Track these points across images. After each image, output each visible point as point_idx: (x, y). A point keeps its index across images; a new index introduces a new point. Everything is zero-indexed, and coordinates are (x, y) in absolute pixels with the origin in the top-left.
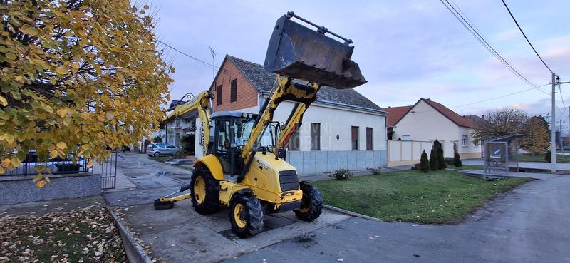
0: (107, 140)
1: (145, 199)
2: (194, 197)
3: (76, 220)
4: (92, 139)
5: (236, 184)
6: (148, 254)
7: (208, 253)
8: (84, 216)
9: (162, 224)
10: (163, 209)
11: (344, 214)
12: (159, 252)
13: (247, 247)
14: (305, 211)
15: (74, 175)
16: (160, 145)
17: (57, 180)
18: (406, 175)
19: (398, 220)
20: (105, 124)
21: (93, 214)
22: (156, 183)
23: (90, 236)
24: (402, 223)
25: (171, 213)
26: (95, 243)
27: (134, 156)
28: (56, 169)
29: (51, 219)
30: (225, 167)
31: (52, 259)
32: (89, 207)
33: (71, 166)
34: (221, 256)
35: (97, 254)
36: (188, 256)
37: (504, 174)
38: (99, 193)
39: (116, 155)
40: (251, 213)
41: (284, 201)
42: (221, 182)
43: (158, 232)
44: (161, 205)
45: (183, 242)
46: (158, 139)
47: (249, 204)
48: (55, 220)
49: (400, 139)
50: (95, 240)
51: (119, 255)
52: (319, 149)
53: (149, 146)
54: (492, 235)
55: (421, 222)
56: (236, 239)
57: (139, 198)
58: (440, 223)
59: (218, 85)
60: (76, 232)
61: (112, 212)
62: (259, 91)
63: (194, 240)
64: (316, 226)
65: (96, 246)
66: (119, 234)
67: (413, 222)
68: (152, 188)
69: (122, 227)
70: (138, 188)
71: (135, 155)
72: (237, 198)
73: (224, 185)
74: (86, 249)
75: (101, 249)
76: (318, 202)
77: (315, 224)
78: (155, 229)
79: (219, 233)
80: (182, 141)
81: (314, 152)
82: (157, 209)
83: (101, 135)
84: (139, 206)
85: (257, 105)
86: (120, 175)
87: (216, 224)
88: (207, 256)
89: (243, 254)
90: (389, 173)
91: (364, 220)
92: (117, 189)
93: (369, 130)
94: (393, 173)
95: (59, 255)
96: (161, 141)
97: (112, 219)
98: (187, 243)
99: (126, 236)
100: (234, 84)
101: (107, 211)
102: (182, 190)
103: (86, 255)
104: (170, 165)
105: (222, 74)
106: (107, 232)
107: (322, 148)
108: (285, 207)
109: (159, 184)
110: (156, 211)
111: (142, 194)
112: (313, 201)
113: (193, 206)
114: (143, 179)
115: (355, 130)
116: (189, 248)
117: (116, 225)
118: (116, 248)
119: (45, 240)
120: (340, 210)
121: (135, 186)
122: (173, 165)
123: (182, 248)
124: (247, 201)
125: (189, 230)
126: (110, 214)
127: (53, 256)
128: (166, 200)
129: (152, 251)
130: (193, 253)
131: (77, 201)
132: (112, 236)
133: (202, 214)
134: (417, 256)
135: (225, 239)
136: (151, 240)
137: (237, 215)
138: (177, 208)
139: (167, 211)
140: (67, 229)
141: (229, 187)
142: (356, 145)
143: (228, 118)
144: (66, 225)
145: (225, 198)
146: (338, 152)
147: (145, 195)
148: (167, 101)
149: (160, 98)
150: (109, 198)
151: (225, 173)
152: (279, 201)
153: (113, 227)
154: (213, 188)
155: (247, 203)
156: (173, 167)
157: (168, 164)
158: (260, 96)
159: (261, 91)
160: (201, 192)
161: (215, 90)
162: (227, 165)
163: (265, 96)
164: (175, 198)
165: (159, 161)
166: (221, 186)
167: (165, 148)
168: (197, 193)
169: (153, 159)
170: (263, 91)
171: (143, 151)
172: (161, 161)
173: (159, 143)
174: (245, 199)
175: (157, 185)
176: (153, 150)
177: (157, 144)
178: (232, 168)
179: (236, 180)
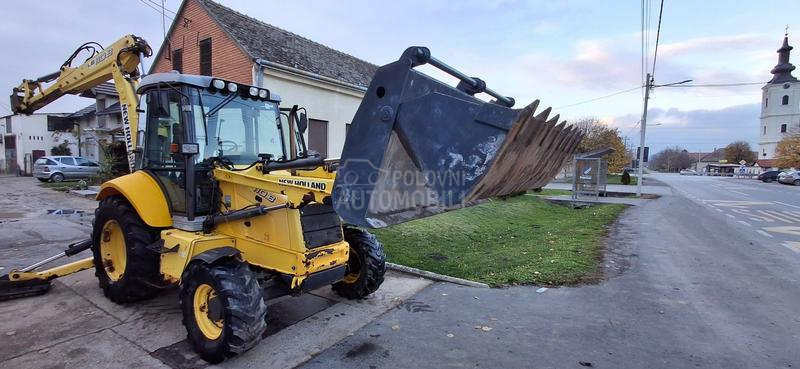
2: (101, 266)
5: (201, 237)
11: (418, 276)
14: (353, 279)
16: (64, 160)
19: (511, 281)
22: (29, 233)
24: (518, 289)
30: (174, 197)
37: (592, 199)
40: (234, 306)
41: (313, 269)
42: (164, 232)
46: (60, 150)
47: (229, 286)
53: (41, 161)
54: (661, 300)
55: (547, 284)
58: (574, 283)
59: (173, 49)
62: (254, 60)
64: (373, 308)
67: (533, 284)
71: (13, 178)
72: (198, 270)
73: (170, 239)
76: (376, 261)
77: (370, 303)
79: (155, 353)
80: (107, 154)
87: (152, 327)
91: (456, 287)
96: (69, 154)
100: (206, 47)
104: (81, 196)
105: (180, 28)
108: (313, 281)
109: (37, 235)
112: (369, 261)
113: (101, 286)
120: (411, 269)
122: (87, 196)
124: (220, 278)
125: (72, 354)
133: (120, 303)
134: (588, 365)
137: (202, 309)
138: (59, 292)
141: (184, 244)
145: (173, 268)
151: (174, 211)
152: (302, 270)
154: (146, 244)
155: (223, 282)
156: (86, 201)
157: (76, 195)
158: (256, 70)
159: (258, 61)
160: (117, 254)
161: (169, 59)
162: (177, 194)
163: (266, 72)
164: (53, 271)
165: (59, 190)
166: (163, 241)
167: (76, 165)
168: (109, 258)
169: (47, 187)
170: (264, 61)
171: (28, 171)
172: (63, 190)
173: (60, 157)
174: (217, 272)
175: (31, 239)
176: (47, 170)
177: (58, 159)
178: (191, 200)
179: (201, 227)
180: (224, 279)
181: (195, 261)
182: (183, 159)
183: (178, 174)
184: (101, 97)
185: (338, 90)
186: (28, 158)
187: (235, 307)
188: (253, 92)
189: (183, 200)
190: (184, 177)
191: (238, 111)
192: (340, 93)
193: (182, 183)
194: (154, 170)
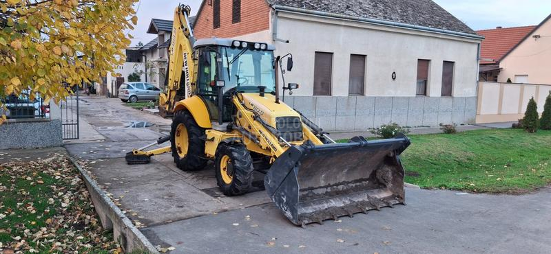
0: (64, 74)
1: (115, 152)
2: (175, 150)
3: (37, 170)
4: (48, 73)
5: (225, 134)
6: (118, 206)
7: (186, 208)
8: (46, 167)
9: (135, 179)
10: (136, 163)
12: (130, 205)
13: (232, 205)
15: (30, 120)
16: (138, 86)
17: (11, 125)
18: (497, 135)
19: (441, 187)
20: (62, 55)
21: (55, 166)
22: (130, 135)
23: (55, 187)
25: (147, 168)
26: (60, 194)
27: (102, 100)
28: (8, 112)
29: (10, 168)
30: (212, 112)
31: (18, 207)
32: (50, 159)
33: (25, 109)
34: (201, 211)
35: (63, 205)
36: (163, 210)
38: (59, 144)
39: (77, 99)
42: (207, 131)
43: (129, 187)
44: (135, 159)
45: (159, 197)
46: (134, 78)
47: (236, 155)
48: (14, 169)
49: (509, 81)
50: (60, 191)
51: (86, 208)
52: (362, 93)
53: (123, 86)
56: (222, 197)
57: (108, 151)
58: (498, 193)
60: (39, 182)
61: (76, 164)
62: (271, 6)
63: (171, 196)
65: (61, 197)
66: (85, 187)
68: (125, 141)
69: (89, 179)
70: (107, 140)
71: (104, 99)
72: (223, 148)
73: (210, 134)
74: (51, 199)
75: (67, 201)
78: (127, 183)
79: (203, 190)
81: (353, 98)
82: (129, 164)
83: (57, 68)
84: (109, 160)
85: (268, 28)
86: (83, 124)
87: (201, 181)
88: (184, 211)
89: (225, 211)
90: (472, 131)
92: (81, 140)
93: (449, 65)
94: (479, 132)
95: (24, 203)
96: (139, 80)
97: (76, 172)
98: (163, 198)
99: (93, 188)
101: (70, 163)
102: (161, 141)
103: (52, 205)
104: (151, 113)
106: (72, 184)
107: (369, 92)
110: (128, 166)
111: (111, 147)
113: (175, 162)
114: (113, 130)
115: (424, 64)
116: (164, 203)
117: (82, 177)
118: (84, 201)
119: (8, 187)
121: (103, 138)
123: (156, 203)
124: (232, 151)
125: (167, 186)
126: (75, 166)
127: (19, 204)
128: (140, 153)
129: (123, 204)
130: (168, 208)
131: (36, 151)
132: (78, 189)
133: (185, 170)
135: (208, 197)
136: (122, 194)
137: (224, 169)
138: (154, 163)
139: (142, 167)
140: (29, 178)
141: (217, 135)
142: (423, 89)
143: (214, 48)
144: (28, 174)
145: (211, 150)
146: (392, 97)
147: (117, 149)
148: (133, 25)
149: (125, 21)
150: (73, 150)
151: (212, 119)
153: (78, 180)
154: (198, 137)
155: (233, 153)
156: (155, 117)
157: (148, 112)
158: (273, 14)
159: (274, 7)
160: (183, 144)
161: (211, 5)
162: (215, 110)
163: (280, 15)
164: (152, 151)
165: (137, 109)
166: (206, 136)
167: (145, 90)
168: (179, 146)
169: (128, 106)
170: (277, 6)
171: (114, 94)
172: (139, 109)
173: (135, 83)
174: (231, 148)
175: (132, 138)
176: (127, 93)
177: (134, 85)
178: (221, 112)
179: (225, 129)
180: (234, 151)
181: (221, 143)
182: (217, 89)
183: (215, 98)
184: (162, 33)
185: (343, 23)
186: (114, 84)
187: (238, 165)
188: (257, 46)
189: (217, 112)
190: (217, 99)
191: (251, 56)
192: (345, 26)
193: (216, 103)
194: (202, 95)
